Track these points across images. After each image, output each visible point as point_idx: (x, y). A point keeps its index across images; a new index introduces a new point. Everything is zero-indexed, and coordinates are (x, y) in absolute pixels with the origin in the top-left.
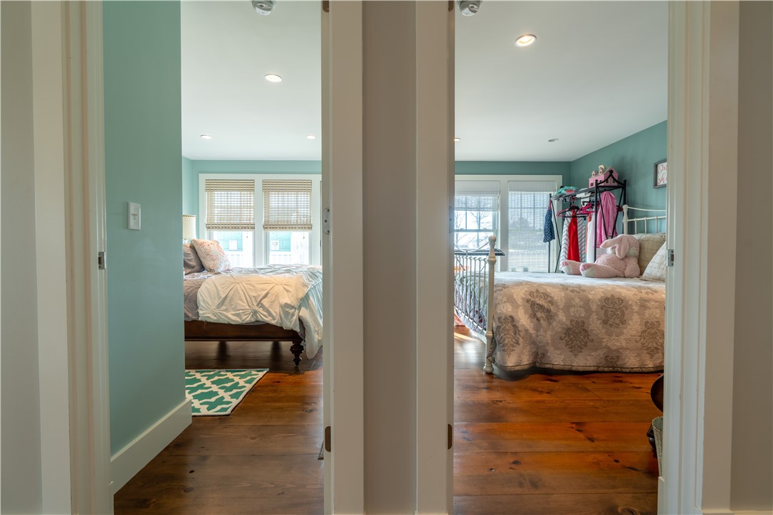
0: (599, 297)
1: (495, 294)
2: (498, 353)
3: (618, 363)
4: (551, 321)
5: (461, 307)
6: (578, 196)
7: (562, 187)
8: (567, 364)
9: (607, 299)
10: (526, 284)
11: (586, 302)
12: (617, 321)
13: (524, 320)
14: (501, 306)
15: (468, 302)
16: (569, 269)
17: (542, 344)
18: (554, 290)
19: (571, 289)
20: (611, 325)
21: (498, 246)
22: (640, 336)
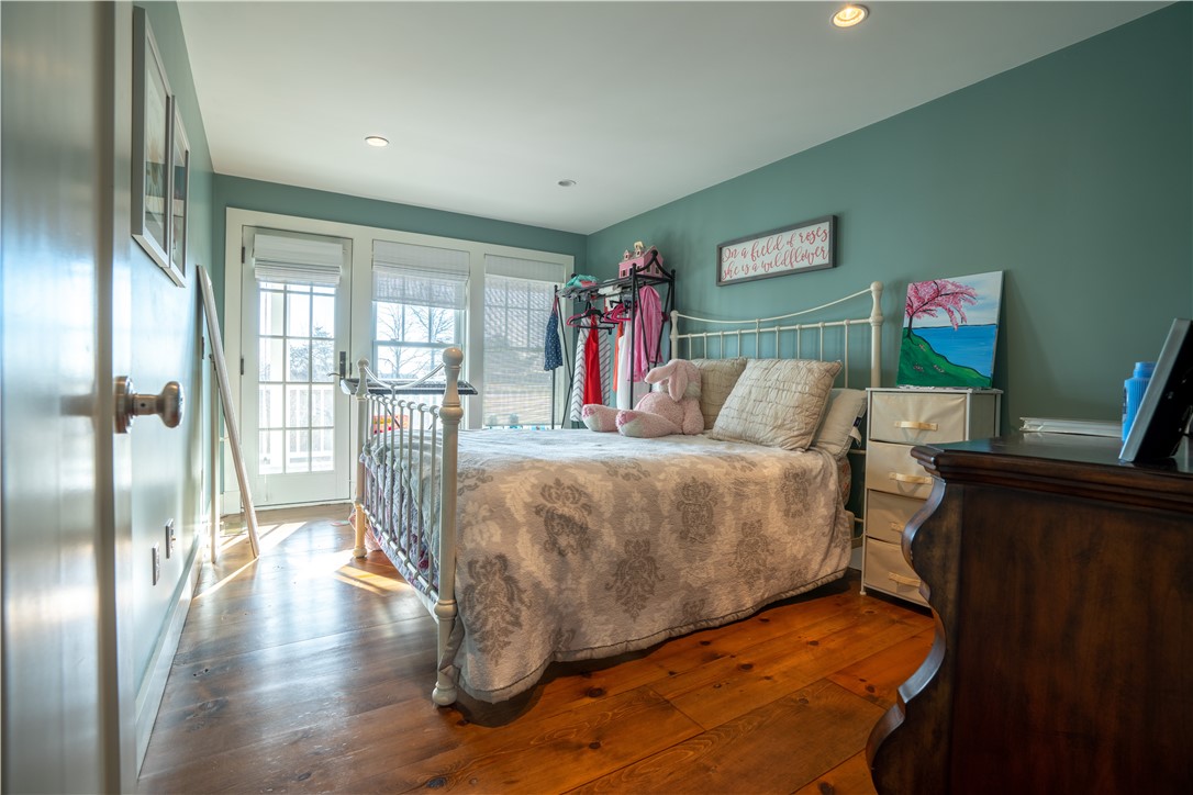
0: (672, 485)
1: (460, 500)
2: (469, 656)
3: (703, 613)
4: (587, 551)
5: (381, 517)
6: (601, 291)
7: (573, 276)
8: (620, 640)
9: (686, 487)
10: (534, 468)
11: (653, 496)
12: (702, 530)
13: (531, 561)
14: (476, 530)
15: (396, 510)
16: (596, 421)
17: (571, 609)
18: (591, 477)
19: (622, 471)
20: (693, 540)
21: (465, 376)
22: (736, 553)
